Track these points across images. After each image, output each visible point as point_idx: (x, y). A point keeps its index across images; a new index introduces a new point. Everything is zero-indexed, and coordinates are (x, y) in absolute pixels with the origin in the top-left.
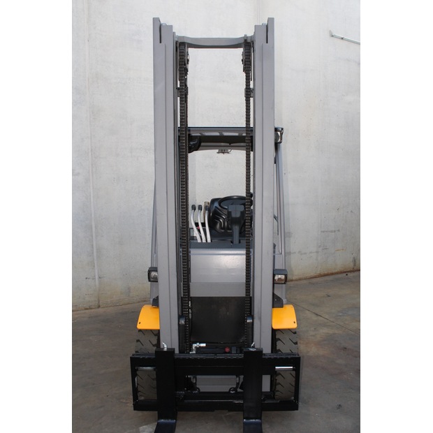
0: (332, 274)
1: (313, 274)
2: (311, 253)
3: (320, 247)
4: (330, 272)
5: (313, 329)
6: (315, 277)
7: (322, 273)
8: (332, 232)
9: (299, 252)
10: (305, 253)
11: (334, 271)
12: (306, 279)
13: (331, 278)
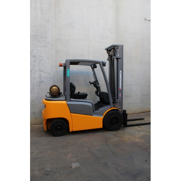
0: (146, 112)
1: (139, 112)
2: (138, 103)
3: (141, 101)
4: (145, 111)
5: (137, 132)
6: (140, 113)
7: (142, 111)
8: (146, 95)
9: (133, 103)
10: (136, 104)
11: (147, 111)
12: (136, 114)
13: (146, 113)
